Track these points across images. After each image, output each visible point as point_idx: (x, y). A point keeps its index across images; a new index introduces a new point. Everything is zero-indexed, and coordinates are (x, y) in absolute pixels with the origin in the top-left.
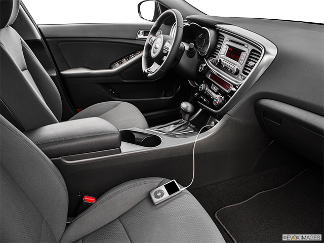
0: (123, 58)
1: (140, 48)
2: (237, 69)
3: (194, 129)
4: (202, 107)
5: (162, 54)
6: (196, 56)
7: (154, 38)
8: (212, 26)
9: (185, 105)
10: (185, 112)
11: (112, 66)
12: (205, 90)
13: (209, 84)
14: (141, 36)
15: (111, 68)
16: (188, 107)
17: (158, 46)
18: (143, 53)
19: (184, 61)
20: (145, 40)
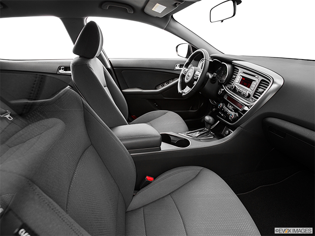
0: (165, 82)
1: (177, 76)
2: (249, 94)
3: (213, 135)
4: (219, 120)
5: (193, 80)
6: (217, 83)
7: (187, 70)
8: (229, 62)
9: (207, 118)
10: (208, 123)
11: (157, 88)
12: (222, 108)
13: (226, 103)
14: (177, 68)
15: (156, 89)
16: (210, 120)
17: (190, 74)
18: (179, 80)
19: (208, 86)
20: (180, 70)
